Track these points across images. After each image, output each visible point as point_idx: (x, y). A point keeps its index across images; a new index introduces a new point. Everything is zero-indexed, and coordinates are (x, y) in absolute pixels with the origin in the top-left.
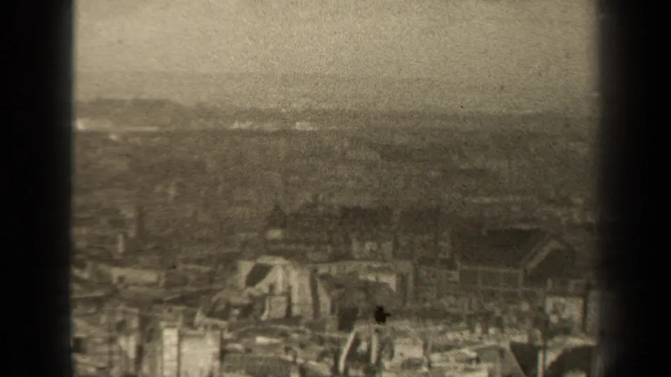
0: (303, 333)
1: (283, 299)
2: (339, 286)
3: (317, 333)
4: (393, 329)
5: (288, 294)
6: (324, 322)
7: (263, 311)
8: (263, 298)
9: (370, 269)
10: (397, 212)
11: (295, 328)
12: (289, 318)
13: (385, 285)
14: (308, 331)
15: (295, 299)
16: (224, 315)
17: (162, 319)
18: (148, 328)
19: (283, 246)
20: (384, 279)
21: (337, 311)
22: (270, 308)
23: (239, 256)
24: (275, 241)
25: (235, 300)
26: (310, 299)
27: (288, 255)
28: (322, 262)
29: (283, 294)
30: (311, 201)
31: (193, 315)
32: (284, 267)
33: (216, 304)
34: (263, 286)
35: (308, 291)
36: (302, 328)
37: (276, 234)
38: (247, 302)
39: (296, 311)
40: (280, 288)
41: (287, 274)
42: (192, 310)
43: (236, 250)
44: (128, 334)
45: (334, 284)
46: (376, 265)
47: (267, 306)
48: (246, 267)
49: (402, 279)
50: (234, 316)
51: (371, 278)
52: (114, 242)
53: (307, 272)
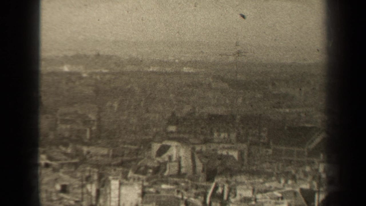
0: (187, 183)
1: (177, 164)
2: (207, 157)
3: (195, 183)
4: (236, 180)
5: (179, 162)
6: (198, 176)
7: (165, 170)
8: (165, 163)
9: (224, 148)
10: (238, 117)
11: (182, 179)
12: (179, 174)
13: (232, 156)
14: (190, 181)
15: (183, 164)
16: (144, 173)
17: (110, 175)
18: (103, 179)
19: (175, 135)
20: (231, 153)
21: (205, 169)
22: (169, 168)
23: (152, 141)
24: (172, 132)
25: (149, 164)
26: (191, 164)
27: (179, 140)
28: (198, 144)
29: (175, 161)
31: (127, 173)
32: (177, 146)
33: (140, 167)
34: (165, 157)
35: (190, 160)
36: (187, 180)
37: (172, 128)
38: (156, 166)
39: (183, 170)
40: (174, 158)
41: (178, 151)
42: (126, 170)
43: (151, 137)
44: (91, 183)
45: (203, 156)
46: (226, 146)
47: (168, 167)
48: (156, 147)
49: (241, 154)
50: (149, 173)
51: (224, 153)
52: (85, 132)
53: (189, 149)
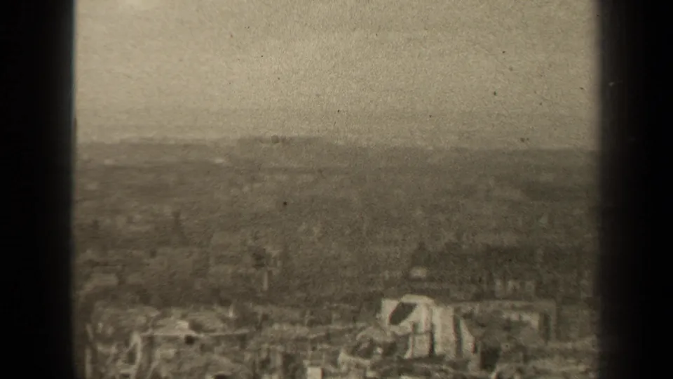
0: (446, 372)
1: (426, 338)
2: (483, 326)
3: (460, 372)
4: (534, 368)
5: (431, 333)
6: (467, 361)
7: (406, 348)
8: (406, 337)
9: (514, 308)
10: (540, 252)
11: (437, 366)
12: (432, 357)
13: (528, 323)
14: (451, 370)
15: (438, 336)
16: (368, 354)
17: (305, 357)
18: (292, 365)
19: (426, 285)
20: (526, 317)
21: (479, 349)
22: (413, 346)
23: (382, 295)
24: (419, 280)
25: (379, 338)
26: (453, 338)
27: (431, 294)
28: (465, 301)
29: (426, 333)
30: (454, 239)
31: (336, 354)
32: (428, 306)
33: (359, 344)
34: (406, 325)
35: (451, 330)
36: (444, 367)
37: (419, 272)
38: (389, 340)
39: (438, 350)
40: (423, 328)
41: (431, 313)
42: (334, 348)
43: (380, 289)
44: (271, 372)
45: (476, 322)
46: (518, 304)
47: (411, 344)
48: (389, 306)
49: (545, 319)
50: (378, 354)
51: (514, 317)
52: (260, 280)
53: (450, 311)
